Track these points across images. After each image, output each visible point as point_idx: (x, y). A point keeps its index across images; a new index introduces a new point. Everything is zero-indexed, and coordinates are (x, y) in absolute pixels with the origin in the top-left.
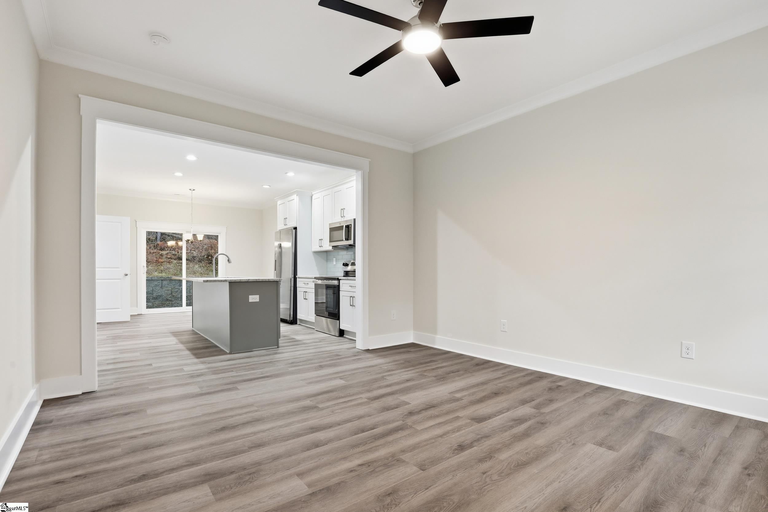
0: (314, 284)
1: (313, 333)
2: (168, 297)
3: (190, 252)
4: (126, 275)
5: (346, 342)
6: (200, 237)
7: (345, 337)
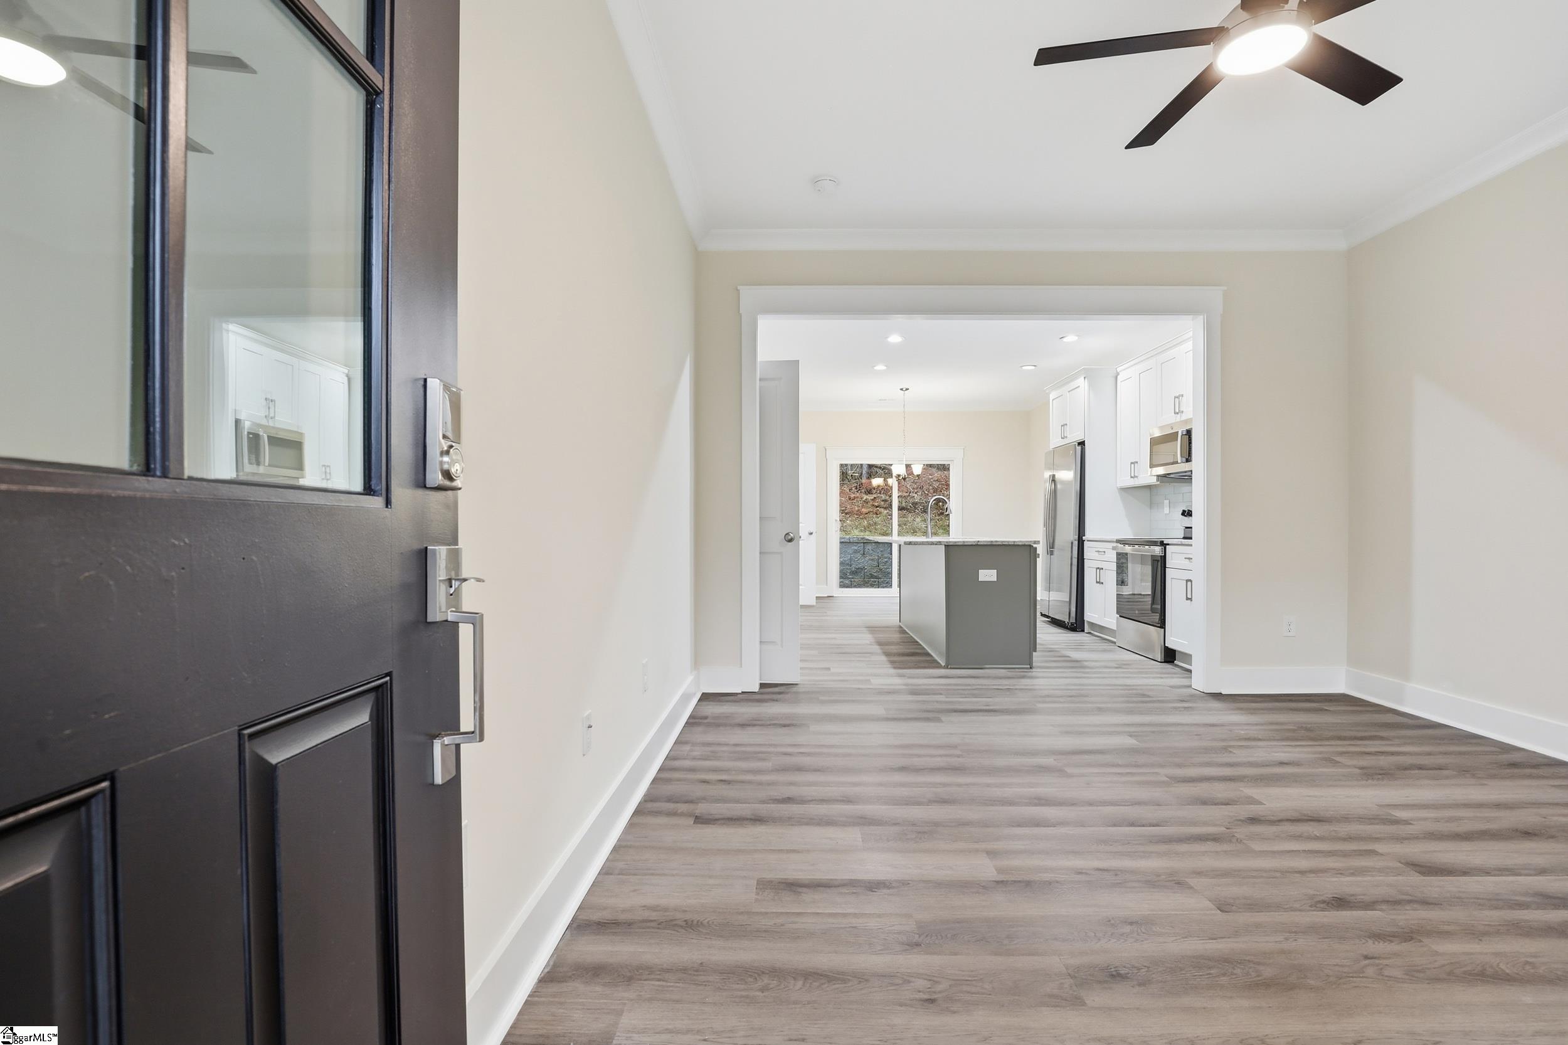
0: (1115, 552)
1: (1110, 651)
2: (874, 572)
3: (909, 495)
4: (811, 534)
5: (1175, 674)
6: (917, 470)
7: (1177, 666)
